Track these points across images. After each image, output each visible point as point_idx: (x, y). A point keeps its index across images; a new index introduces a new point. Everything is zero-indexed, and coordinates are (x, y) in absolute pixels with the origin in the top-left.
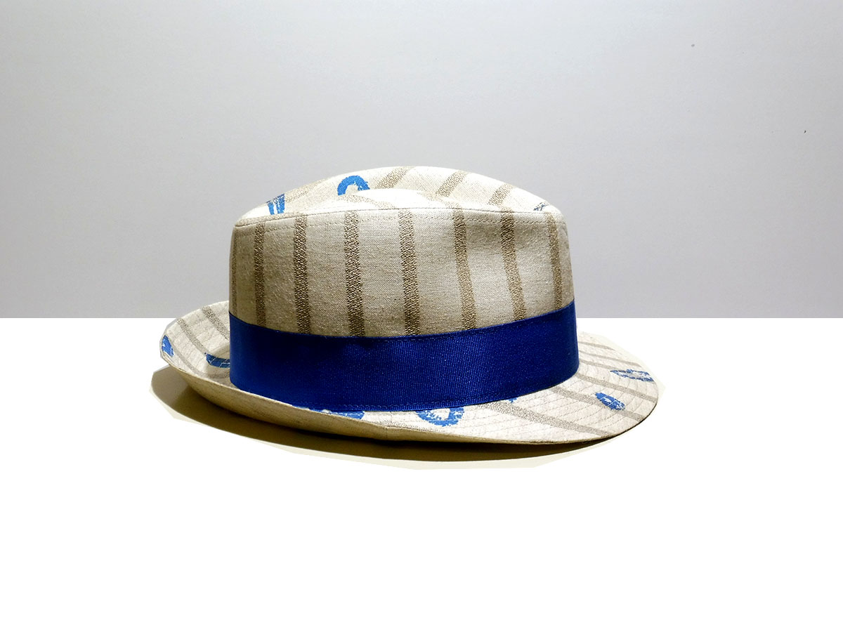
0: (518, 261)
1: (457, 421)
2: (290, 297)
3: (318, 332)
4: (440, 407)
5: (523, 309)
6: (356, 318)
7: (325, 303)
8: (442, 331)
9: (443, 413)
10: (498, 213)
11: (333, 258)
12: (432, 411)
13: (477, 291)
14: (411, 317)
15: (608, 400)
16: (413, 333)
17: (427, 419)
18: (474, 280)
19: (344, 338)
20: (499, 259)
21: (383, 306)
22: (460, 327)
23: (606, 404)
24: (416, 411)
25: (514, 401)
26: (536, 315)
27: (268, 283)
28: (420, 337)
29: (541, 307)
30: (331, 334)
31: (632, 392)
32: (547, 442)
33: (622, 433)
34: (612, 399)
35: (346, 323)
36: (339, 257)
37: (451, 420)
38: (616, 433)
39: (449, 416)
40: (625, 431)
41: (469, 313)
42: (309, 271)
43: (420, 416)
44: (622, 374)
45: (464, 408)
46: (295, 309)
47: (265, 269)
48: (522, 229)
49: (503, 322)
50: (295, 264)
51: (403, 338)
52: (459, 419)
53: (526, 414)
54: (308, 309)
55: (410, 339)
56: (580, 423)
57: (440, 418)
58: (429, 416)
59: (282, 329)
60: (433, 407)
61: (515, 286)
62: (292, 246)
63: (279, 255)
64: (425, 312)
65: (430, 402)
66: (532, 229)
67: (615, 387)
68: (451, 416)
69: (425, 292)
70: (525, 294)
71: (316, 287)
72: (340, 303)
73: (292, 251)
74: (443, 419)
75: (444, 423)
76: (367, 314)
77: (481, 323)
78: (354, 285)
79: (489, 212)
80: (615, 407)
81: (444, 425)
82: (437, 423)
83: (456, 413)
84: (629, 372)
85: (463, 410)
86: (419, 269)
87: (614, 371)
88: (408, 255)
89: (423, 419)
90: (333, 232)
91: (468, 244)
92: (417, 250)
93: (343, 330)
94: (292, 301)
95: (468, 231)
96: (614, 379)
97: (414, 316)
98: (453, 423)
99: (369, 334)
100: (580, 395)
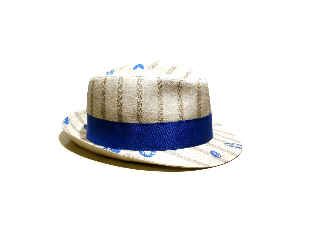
0: (183, 99)
1: (153, 156)
2: (100, 106)
3: (108, 120)
4: (148, 150)
5: (182, 116)
6: (120, 115)
7: (110, 109)
8: (150, 122)
9: (148, 153)
10: (176, 80)
11: (114, 93)
12: (145, 152)
13: (165, 109)
14: (139, 116)
15: (215, 154)
16: (139, 122)
17: (142, 154)
18: (164, 104)
19: (116, 122)
20: (175, 98)
21: (129, 112)
22: (157, 122)
23: (213, 155)
24: (139, 151)
25: (176, 150)
26: (188, 119)
27: (94, 100)
28: (142, 124)
29: (191, 116)
30: (112, 121)
31: (228, 152)
32: (182, 167)
33: (215, 166)
34: (217, 153)
35: (116, 117)
36: (116, 93)
37: (151, 156)
38: (212, 166)
39: (150, 154)
40: (217, 166)
41: (161, 116)
42: (106, 97)
43: (140, 153)
44: (228, 144)
45: (157, 151)
46: (101, 110)
47: (94, 95)
48: (186, 87)
49: (174, 121)
50: (102, 94)
51: (136, 124)
52: (153, 155)
53: (179, 156)
54: (105, 111)
55: (138, 124)
56: (199, 161)
57: (147, 154)
58: (143, 153)
59: (97, 118)
60: (146, 150)
61: (181, 108)
62: (101, 88)
63: (97, 91)
64: (143, 115)
65: (144, 148)
66: (190, 87)
67: (222, 149)
68: (151, 154)
69: (144, 108)
70: (184, 111)
71: (108, 103)
72: (115, 109)
73: (101, 90)
74: (148, 155)
75: (147, 156)
76: (124, 114)
77: (165, 121)
78: (120, 103)
79: (173, 80)
80: (217, 157)
81: (147, 157)
82: (145, 156)
83: (153, 153)
84: (232, 144)
85: (156, 152)
86: (143, 99)
87: (225, 143)
88: (139, 94)
89: (141, 154)
90: (115, 83)
91: (163, 91)
92: (143, 92)
93: (115, 119)
94: (100, 107)
95: (163, 86)
96: (223, 146)
97: (140, 116)
98: (151, 157)
99: (124, 121)
100: (204, 151)
